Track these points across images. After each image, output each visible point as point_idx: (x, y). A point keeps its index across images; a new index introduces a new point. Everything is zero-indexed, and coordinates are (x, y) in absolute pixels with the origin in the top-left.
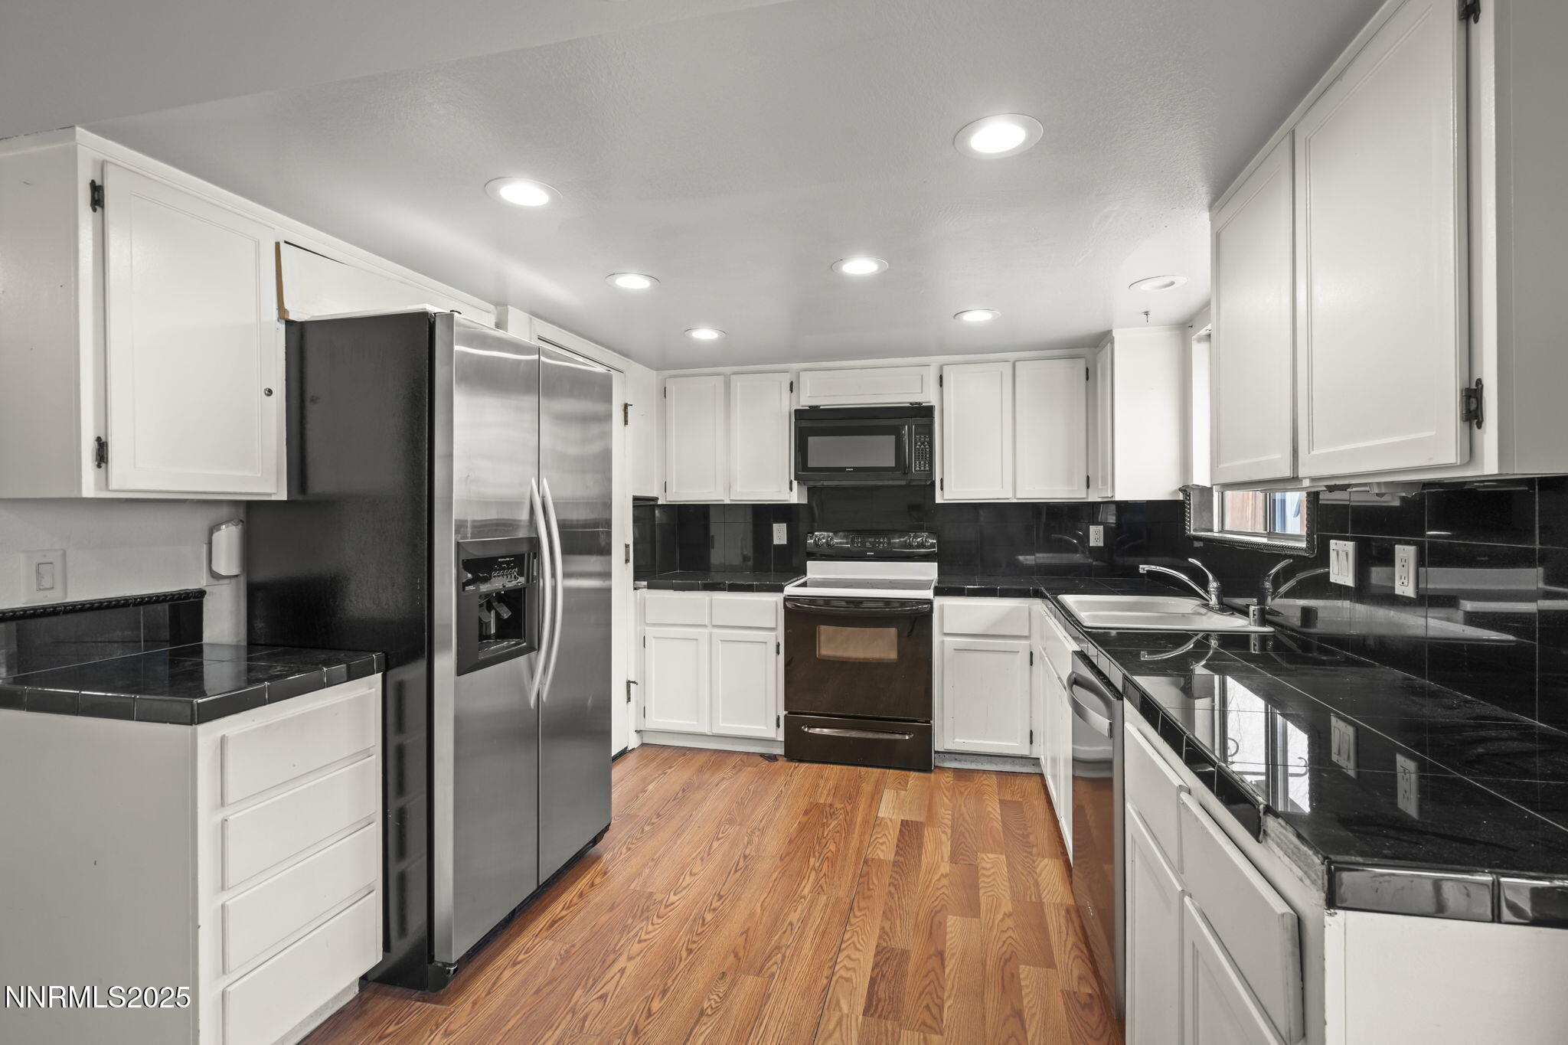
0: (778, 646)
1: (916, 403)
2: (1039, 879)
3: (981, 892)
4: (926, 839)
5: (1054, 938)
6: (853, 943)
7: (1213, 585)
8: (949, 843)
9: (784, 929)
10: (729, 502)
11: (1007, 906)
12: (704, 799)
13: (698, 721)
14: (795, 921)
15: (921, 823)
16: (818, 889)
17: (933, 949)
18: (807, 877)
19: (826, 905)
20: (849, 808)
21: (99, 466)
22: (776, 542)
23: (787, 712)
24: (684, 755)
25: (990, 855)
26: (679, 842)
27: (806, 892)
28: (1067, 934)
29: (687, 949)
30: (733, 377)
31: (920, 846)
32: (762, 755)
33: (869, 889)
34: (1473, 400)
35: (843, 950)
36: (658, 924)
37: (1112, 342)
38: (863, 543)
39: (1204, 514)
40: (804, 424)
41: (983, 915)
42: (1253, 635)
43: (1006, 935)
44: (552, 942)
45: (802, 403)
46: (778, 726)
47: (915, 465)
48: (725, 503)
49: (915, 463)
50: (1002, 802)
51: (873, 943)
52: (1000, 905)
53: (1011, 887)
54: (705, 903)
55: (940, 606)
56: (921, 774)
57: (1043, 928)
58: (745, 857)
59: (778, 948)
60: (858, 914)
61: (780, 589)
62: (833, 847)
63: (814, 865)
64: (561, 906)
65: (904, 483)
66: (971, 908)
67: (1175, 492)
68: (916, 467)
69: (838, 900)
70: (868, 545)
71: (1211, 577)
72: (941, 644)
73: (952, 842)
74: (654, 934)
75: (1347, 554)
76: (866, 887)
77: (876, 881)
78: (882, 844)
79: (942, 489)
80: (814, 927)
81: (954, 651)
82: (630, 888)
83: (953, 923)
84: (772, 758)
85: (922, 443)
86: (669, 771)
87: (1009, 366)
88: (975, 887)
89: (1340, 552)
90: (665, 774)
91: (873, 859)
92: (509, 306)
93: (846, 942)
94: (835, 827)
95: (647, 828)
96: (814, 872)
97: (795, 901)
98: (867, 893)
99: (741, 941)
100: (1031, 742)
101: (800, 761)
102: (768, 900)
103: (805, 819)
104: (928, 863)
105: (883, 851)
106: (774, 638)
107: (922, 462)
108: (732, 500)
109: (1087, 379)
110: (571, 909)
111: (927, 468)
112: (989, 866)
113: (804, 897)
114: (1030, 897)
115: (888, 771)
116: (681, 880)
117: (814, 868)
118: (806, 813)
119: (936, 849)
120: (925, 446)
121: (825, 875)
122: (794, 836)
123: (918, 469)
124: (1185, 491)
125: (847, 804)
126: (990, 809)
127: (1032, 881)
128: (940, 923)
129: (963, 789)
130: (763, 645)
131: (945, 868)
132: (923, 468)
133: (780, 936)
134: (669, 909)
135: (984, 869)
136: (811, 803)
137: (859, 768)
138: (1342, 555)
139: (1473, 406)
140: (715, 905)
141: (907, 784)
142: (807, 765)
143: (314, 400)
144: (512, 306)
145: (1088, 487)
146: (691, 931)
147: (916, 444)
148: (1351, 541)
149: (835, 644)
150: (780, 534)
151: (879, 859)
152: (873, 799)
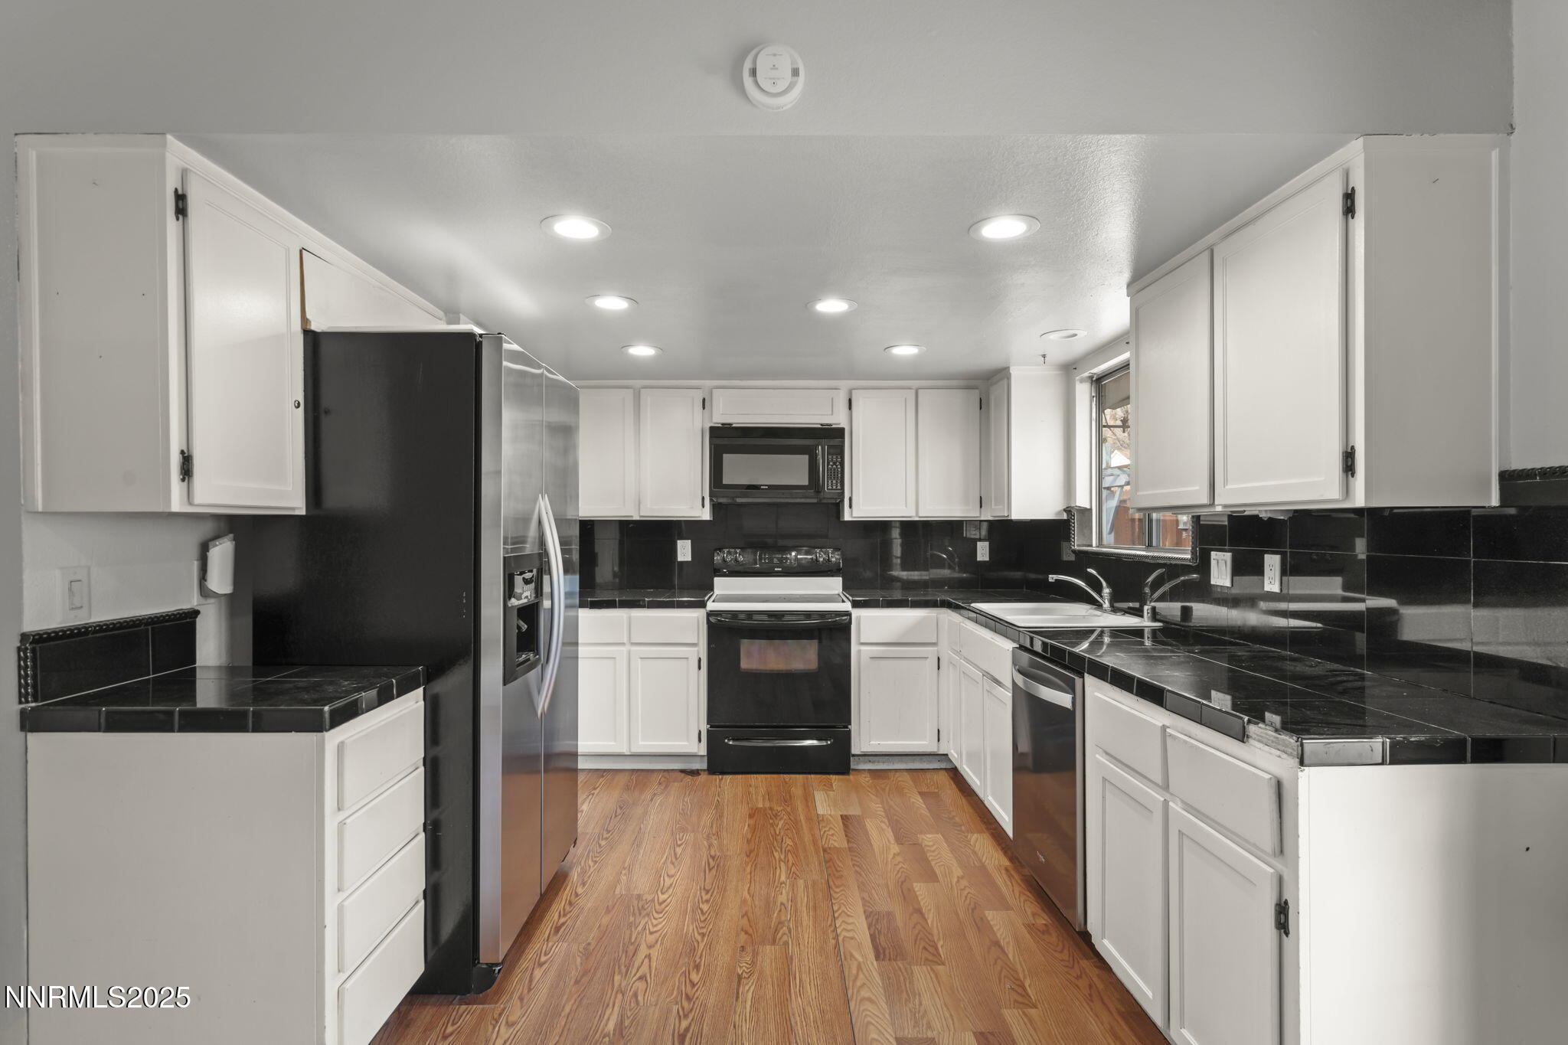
0: (700, 660)
1: (827, 425)
2: (976, 849)
3: (933, 863)
4: (868, 827)
5: (1004, 889)
6: (843, 911)
7: (1106, 591)
8: (890, 830)
9: (778, 909)
10: (638, 519)
11: (957, 872)
12: (646, 813)
13: (615, 741)
14: (785, 902)
15: (859, 816)
16: (793, 876)
17: (911, 908)
18: (778, 868)
19: (806, 887)
20: (789, 809)
21: (183, 480)
22: (680, 558)
23: (709, 726)
24: (603, 776)
25: (928, 836)
26: (642, 851)
27: (783, 878)
28: (1013, 886)
29: (699, 934)
30: (643, 391)
31: (866, 833)
32: (682, 771)
33: (837, 871)
34: (1349, 459)
35: (838, 918)
36: (660, 918)
37: (1009, 377)
38: (771, 560)
39: (1085, 531)
40: (719, 441)
41: (941, 879)
42: (1146, 630)
43: (966, 892)
44: (565, 945)
45: (715, 421)
46: (700, 741)
47: (828, 484)
48: (634, 519)
49: (828, 482)
50: (921, 794)
51: (861, 910)
52: (952, 872)
53: (956, 857)
54: (695, 897)
55: (857, 617)
56: (841, 777)
57: (993, 884)
58: (713, 858)
59: (780, 923)
60: (837, 890)
61: (703, 605)
62: (789, 842)
63: (780, 857)
64: (557, 915)
65: (815, 501)
66: (930, 876)
67: (1059, 513)
68: (828, 486)
69: (814, 883)
70: (775, 561)
71: (1104, 584)
72: (859, 653)
73: (892, 828)
74: (660, 926)
75: (1226, 563)
76: (834, 869)
77: (840, 864)
78: (832, 835)
79: (851, 507)
80: (804, 904)
81: (869, 660)
82: (616, 893)
83: (920, 889)
84: (694, 773)
85: (835, 463)
86: (596, 792)
87: (913, 392)
88: (926, 860)
89: (1220, 561)
90: (593, 794)
91: (830, 848)
92: (461, 315)
93: (837, 911)
94: (783, 826)
95: (603, 843)
96: (782, 864)
97: (777, 887)
98: (837, 874)
99: (745, 921)
100: (939, 741)
101: (723, 773)
102: (752, 888)
103: (752, 822)
104: (879, 846)
105: (835, 841)
106: (696, 654)
107: (834, 482)
108: (641, 516)
109: (981, 408)
110: (568, 916)
111: (839, 487)
112: (931, 843)
113: (784, 883)
114: (974, 863)
115: (809, 776)
116: (662, 882)
117: (780, 860)
118: (751, 816)
119: (879, 836)
120: (837, 466)
121: (793, 864)
122: (749, 836)
123: (830, 487)
124: (1070, 511)
125: (786, 807)
126: (912, 800)
127: (970, 852)
128: (909, 890)
129: (883, 786)
130: (685, 661)
131: (895, 848)
132: (834, 487)
133: (778, 914)
134: (663, 906)
135: (928, 846)
136: (752, 809)
137: (782, 775)
138: (1222, 563)
139: (1349, 463)
140: (705, 897)
141: (832, 785)
142: (731, 776)
143: (327, 412)
144: (463, 314)
145: (981, 507)
146: (694, 920)
147: (828, 465)
148: (1229, 552)
149: (755, 657)
150: (684, 551)
151: (836, 847)
152: (806, 800)
